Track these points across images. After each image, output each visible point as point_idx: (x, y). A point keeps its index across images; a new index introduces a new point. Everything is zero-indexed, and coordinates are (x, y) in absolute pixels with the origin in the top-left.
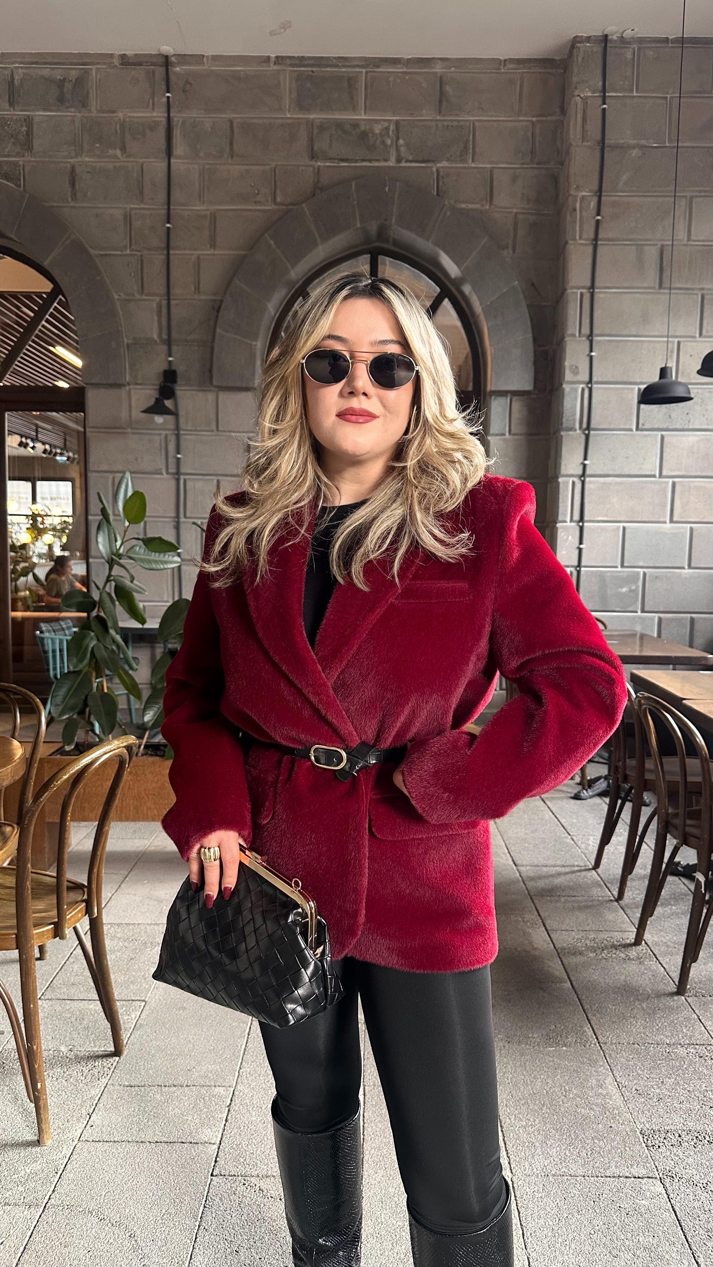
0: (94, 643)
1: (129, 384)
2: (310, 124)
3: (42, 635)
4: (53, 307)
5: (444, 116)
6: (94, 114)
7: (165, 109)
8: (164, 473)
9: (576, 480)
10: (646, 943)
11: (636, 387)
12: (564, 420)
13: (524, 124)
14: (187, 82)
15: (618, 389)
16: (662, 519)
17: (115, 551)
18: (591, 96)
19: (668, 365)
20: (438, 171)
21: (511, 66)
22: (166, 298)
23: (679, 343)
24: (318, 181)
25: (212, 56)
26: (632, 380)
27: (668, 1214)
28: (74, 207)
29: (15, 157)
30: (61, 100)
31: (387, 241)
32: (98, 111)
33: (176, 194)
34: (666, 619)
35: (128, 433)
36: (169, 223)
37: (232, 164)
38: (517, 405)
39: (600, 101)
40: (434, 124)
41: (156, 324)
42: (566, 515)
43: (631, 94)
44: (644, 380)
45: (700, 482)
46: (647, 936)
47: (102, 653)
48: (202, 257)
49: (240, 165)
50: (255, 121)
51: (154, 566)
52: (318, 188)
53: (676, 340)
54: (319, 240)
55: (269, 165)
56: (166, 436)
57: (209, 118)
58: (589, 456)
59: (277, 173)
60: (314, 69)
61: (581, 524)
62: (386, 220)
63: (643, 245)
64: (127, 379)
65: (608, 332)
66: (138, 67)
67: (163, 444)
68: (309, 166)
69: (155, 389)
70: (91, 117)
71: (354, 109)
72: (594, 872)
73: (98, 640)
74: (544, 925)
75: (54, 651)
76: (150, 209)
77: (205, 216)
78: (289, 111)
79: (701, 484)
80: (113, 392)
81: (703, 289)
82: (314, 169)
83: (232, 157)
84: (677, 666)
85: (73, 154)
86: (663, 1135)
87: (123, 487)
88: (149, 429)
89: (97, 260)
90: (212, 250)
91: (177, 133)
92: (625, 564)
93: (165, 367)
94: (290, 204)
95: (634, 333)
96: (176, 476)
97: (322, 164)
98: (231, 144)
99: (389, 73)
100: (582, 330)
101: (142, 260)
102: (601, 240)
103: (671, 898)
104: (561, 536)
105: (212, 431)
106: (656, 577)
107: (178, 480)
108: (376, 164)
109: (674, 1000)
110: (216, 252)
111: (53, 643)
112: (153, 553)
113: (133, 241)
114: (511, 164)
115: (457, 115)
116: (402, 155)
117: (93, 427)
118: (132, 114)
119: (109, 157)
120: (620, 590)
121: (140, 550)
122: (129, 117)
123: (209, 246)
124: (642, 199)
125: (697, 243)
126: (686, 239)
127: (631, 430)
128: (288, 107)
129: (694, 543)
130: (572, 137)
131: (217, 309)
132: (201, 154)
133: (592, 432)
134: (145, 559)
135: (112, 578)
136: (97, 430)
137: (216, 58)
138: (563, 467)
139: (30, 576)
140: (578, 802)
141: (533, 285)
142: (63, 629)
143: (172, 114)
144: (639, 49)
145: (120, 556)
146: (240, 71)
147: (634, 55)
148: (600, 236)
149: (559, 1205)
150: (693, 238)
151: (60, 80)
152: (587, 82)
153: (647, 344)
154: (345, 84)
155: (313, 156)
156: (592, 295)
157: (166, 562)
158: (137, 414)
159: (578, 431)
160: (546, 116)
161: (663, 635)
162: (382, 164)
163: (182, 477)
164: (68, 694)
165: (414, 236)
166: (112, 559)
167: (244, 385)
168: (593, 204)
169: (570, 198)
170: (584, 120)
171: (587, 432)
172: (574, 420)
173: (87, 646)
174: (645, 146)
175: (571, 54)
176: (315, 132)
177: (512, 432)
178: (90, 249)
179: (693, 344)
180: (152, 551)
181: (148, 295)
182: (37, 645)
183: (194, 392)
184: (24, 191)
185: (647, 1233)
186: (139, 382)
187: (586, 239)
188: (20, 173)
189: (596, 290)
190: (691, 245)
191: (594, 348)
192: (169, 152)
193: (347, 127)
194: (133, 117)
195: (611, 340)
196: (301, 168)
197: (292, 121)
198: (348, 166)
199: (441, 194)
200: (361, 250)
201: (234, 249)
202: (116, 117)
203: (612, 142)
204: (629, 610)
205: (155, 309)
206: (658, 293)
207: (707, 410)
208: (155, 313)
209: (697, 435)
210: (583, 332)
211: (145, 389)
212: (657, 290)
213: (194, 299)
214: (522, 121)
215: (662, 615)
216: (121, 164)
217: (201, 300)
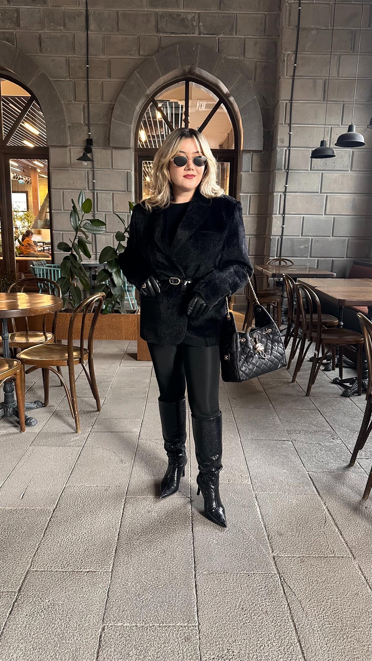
1: (70, 146)
2: (156, 14)
3: (34, 267)
4: (30, 108)
5: (222, 11)
6: (50, 8)
7: (85, 5)
8: (87, 190)
9: (282, 194)
11: (311, 149)
12: (277, 165)
15: (303, 150)
16: (321, 213)
17: (78, 225)
18: (293, 3)
19: (325, 139)
20: (218, 39)
22: (87, 103)
23: (331, 128)
26: (309, 146)
28: (41, 56)
29: (11, 30)
30: (33, 0)
31: (194, 74)
32: (52, 6)
33: (91, 50)
34: (321, 260)
35: (70, 170)
36: (88, 65)
37: (118, 35)
38: (255, 157)
39: (298, 6)
40: (216, 15)
41: (82, 116)
42: (276, 211)
43: (313, 2)
44: (314, 146)
45: (339, 195)
48: (104, 82)
49: (122, 35)
50: (129, 12)
51: (95, 232)
52: (160, 48)
54: (161, 74)
55: (136, 35)
56: (88, 171)
57: (107, 10)
58: (288, 183)
59: (140, 39)
61: (283, 215)
62: (193, 65)
63: (316, 79)
64: (69, 144)
65: (298, 122)
67: (87, 176)
68: (156, 36)
69: (83, 148)
70: (49, 9)
71: (178, 7)
75: (40, 274)
76: (79, 57)
77: (105, 61)
78: (146, 7)
80: (62, 150)
81: (344, 101)
82: (158, 37)
83: (118, 31)
85: (40, 28)
86: (294, 431)
87: (81, 196)
88: (79, 168)
89: (53, 83)
90: (109, 79)
91: (91, 19)
92: (303, 235)
93: (87, 137)
94: (147, 56)
95: (310, 123)
96: (93, 191)
97: (162, 35)
98: (118, 24)
101: (75, 84)
102: (296, 76)
104: (274, 220)
105: (110, 169)
106: (317, 241)
107: (94, 193)
108: (188, 35)
109: (305, 398)
111: (39, 270)
112: (95, 226)
113: (71, 74)
114: (255, 36)
115: (228, 10)
116: (202, 31)
117: (53, 167)
118: (68, 8)
119: (58, 30)
120: (300, 247)
121: (89, 225)
123: (107, 77)
124: (317, 55)
125: (342, 78)
126: (337, 76)
127: (308, 170)
128: (145, 5)
129: (335, 225)
130: (284, 23)
132: (103, 29)
133: (290, 171)
134: (92, 229)
135: (77, 237)
136: (55, 168)
138: (276, 188)
141: (263, 98)
143: (88, 8)
148: (296, 75)
149: (256, 446)
150: (340, 75)
153: (316, 128)
155: (158, 31)
156: (291, 103)
157: (100, 231)
158: (74, 160)
159: (283, 170)
160: (271, 12)
161: (319, 266)
162: (192, 35)
163: (96, 192)
165: (207, 73)
166: (77, 228)
167: (125, 147)
168: (293, 58)
169: (282, 55)
170: (290, 15)
171: (287, 171)
172: (281, 165)
174: (319, 29)
176: (159, 18)
177: (253, 170)
178: (49, 78)
179: (338, 128)
181: (78, 101)
182: (31, 271)
183: (101, 150)
184: (16, 47)
186: (74, 145)
187: (289, 76)
188: (14, 38)
189: (293, 102)
190: (339, 79)
191: (292, 130)
192: (87, 28)
193: (175, 16)
194: (70, 9)
195: (299, 127)
196: (152, 37)
197: (148, 12)
198: (175, 36)
199: (220, 51)
200: (180, 79)
201: (120, 79)
202: (61, 9)
203: (303, 26)
204: (304, 256)
205: (82, 109)
206: (322, 103)
207: (343, 161)
208: (82, 111)
209: (338, 173)
210: (286, 122)
211: (78, 148)
212: (322, 102)
213: (101, 104)
214: (260, 14)
215: (318, 259)
216: (64, 34)
217: (104, 104)
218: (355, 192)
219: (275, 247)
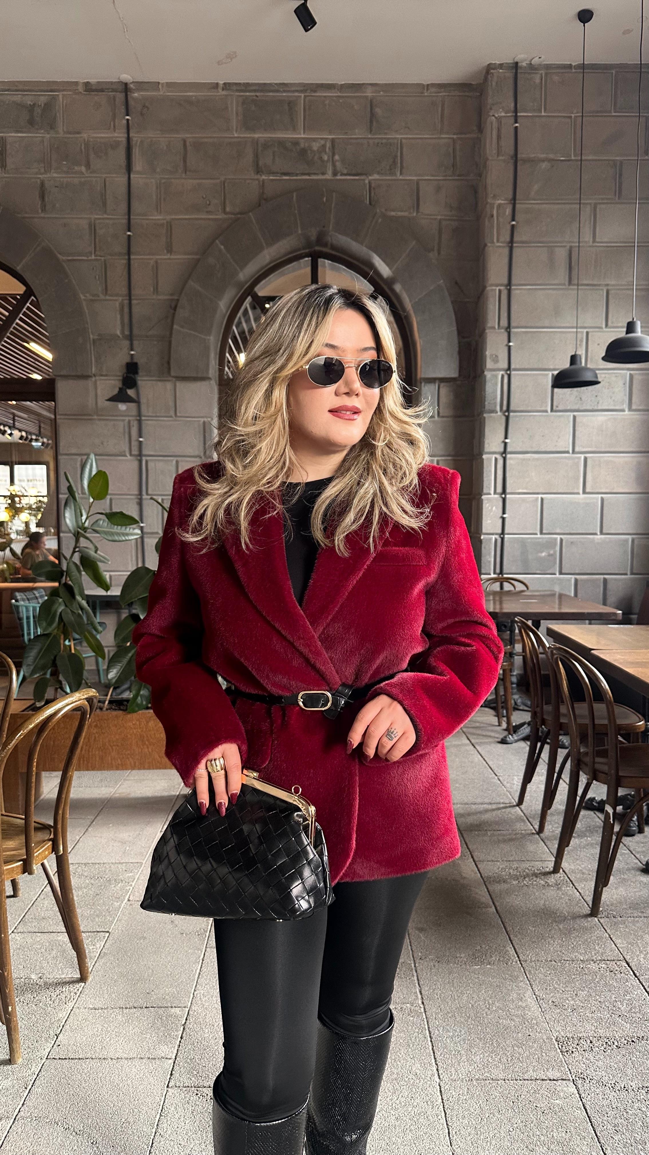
0: (62, 608)
1: (95, 376)
2: (255, 142)
3: (17, 604)
4: (26, 307)
5: (374, 134)
6: (61, 135)
7: (125, 131)
8: (128, 455)
9: (498, 456)
10: (564, 871)
11: (551, 373)
12: (486, 403)
13: (446, 141)
14: (144, 106)
15: (534, 375)
16: (576, 491)
17: (80, 524)
18: (504, 116)
19: (577, 353)
20: (369, 183)
21: (433, 90)
22: (128, 298)
23: (587, 333)
24: (263, 193)
25: (167, 83)
26: (547, 367)
27: (579, 1112)
28: (44, 218)
30: (31, 122)
31: (325, 245)
32: (65, 133)
33: (136, 206)
34: (582, 580)
35: (94, 419)
36: (129, 231)
37: (185, 179)
38: (444, 390)
39: (512, 120)
40: (365, 141)
41: (119, 322)
42: (490, 489)
43: (539, 114)
44: (557, 367)
45: (609, 457)
46: (564, 864)
47: (69, 618)
48: (159, 261)
49: (193, 179)
50: (206, 140)
51: (116, 538)
52: (263, 199)
53: (585, 330)
54: (264, 245)
55: (219, 179)
56: (129, 422)
57: (165, 137)
58: (509, 435)
59: (226, 185)
60: (258, 94)
61: (503, 496)
62: (324, 227)
63: (553, 246)
64: (93, 372)
65: (524, 324)
66: (100, 93)
67: (127, 430)
68: (255, 179)
69: (118, 380)
70: (59, 137)
71: (294, 129)
72: (517, 808)
73: (66, 606)
74: (472, 857)
75: (28, 618)
76: (112, 219)
77: (162, 225)
78: (236, 131)
79: (610, 459)
80: (81, 383)
81: (607, 285)
82: (259, 181)
83: (186, 172)
84: (593, 622)
85: (42, 171)
86: (576, 1042)
87: (88, 467)
88: (114, 416)
89: (64, 265)
90: (169, 254)
91: (136, 152)
92: (544, 531)
93: (127, 360)
94: (238, 214)
95: (547, 325)
96: (139, 458)
97: (266, 178)
98: (185, 161)
99: (325, 97)
100: (501, 322)
101: (105, 264)
102: (516, 243)
103: (586, 830)
104: (487, 507)
105: (171, 417)
106: (572, 543)
107: (140, 462)
108: (315, 177)
109: (588, 921)
110: (172, 257)
111: (28, 610)
112: (116, 527)
113: (98, 249)
114: (435, 176)
115: (386, 134)
116: (338, 169)
117: (63, 415)
118: (95, 135)
119: (76, 173)
120: (540, 554)
121: (104, 524)
122: (93, 138)
123: (165, 251)
124: (552, 206)
125: (602, 245)
126: (591, 239)
127: (546, 411)
128: (235, 128)
129: (605, 512)
130: (488, 152)
131: (174, 307)
132: (158, 170)
133: (511, 414)
134: (108, 532)
135: (77, 550)
136: (66, 417)
137: (170, 85)
138: (486, 446)
139: (8, 550)
140: (505, 746)
141: (456, 283)
142: (37, 598)
143: (131, 135)
144: (546, 74)
145: (85, 529)
146: (192, 96)
147: (542, 79)
148: (515, 239)
149: (482, 1106)
150: (597, 240)
151: (30, 105)
152: (501, 103)
153: (559, 334)
154: (286, 107)
155: (258, 171)
156: (509, 291)
157: (127, 535)
158: (102, 402)
159: (499, 413)
160: (465, 134)
161: (579, 595)
162: (320, 177)
163: (144, 459)
164: (38, 655)
165: (349, 240)
166: (78, 532)
167: (199, 375)
168: (508, 211)
169: (488, 206)
170: (499, 137)
171: (507, 414)
172: (495, 403)
173: (56, 611)
174: (553, 160)
175: (486, 79)
176: (260, 149)
177: (441, 415)
178: (59, 256)
179: (599, 334)
180: (115, 525)
181: (111, 296)
182: (12, 613)
183: (154, 382)
185: (560, 1129)
186: (104, 373)
187: (501, 242)
189: (513, 287)
190: (596, 246)
191: (512, 339)
192: (129, 168)
193: (289, 145)
194: (96, 138)
195: (527, 332)
196: (248, 181)
197: (239, 140)
198: (290, 180)
199: (373, 203)
200: (302, 254)
201: (189, 254)
202: (81, 137)
203: (524, 156)
204: (548, 572)
205: (118, 308)
206: (568, 289)
207: (613, 393)
208: (118, 312)
209: (605, 415)
210: (501, 324)
211: (109, 380)
212: (567, 286)
213: (153, 299)
214: (444, 138)
215: (578, 577)
216: (86, 179)
217: (159, 300)
218: (637, 449)
219: (490, 554)
